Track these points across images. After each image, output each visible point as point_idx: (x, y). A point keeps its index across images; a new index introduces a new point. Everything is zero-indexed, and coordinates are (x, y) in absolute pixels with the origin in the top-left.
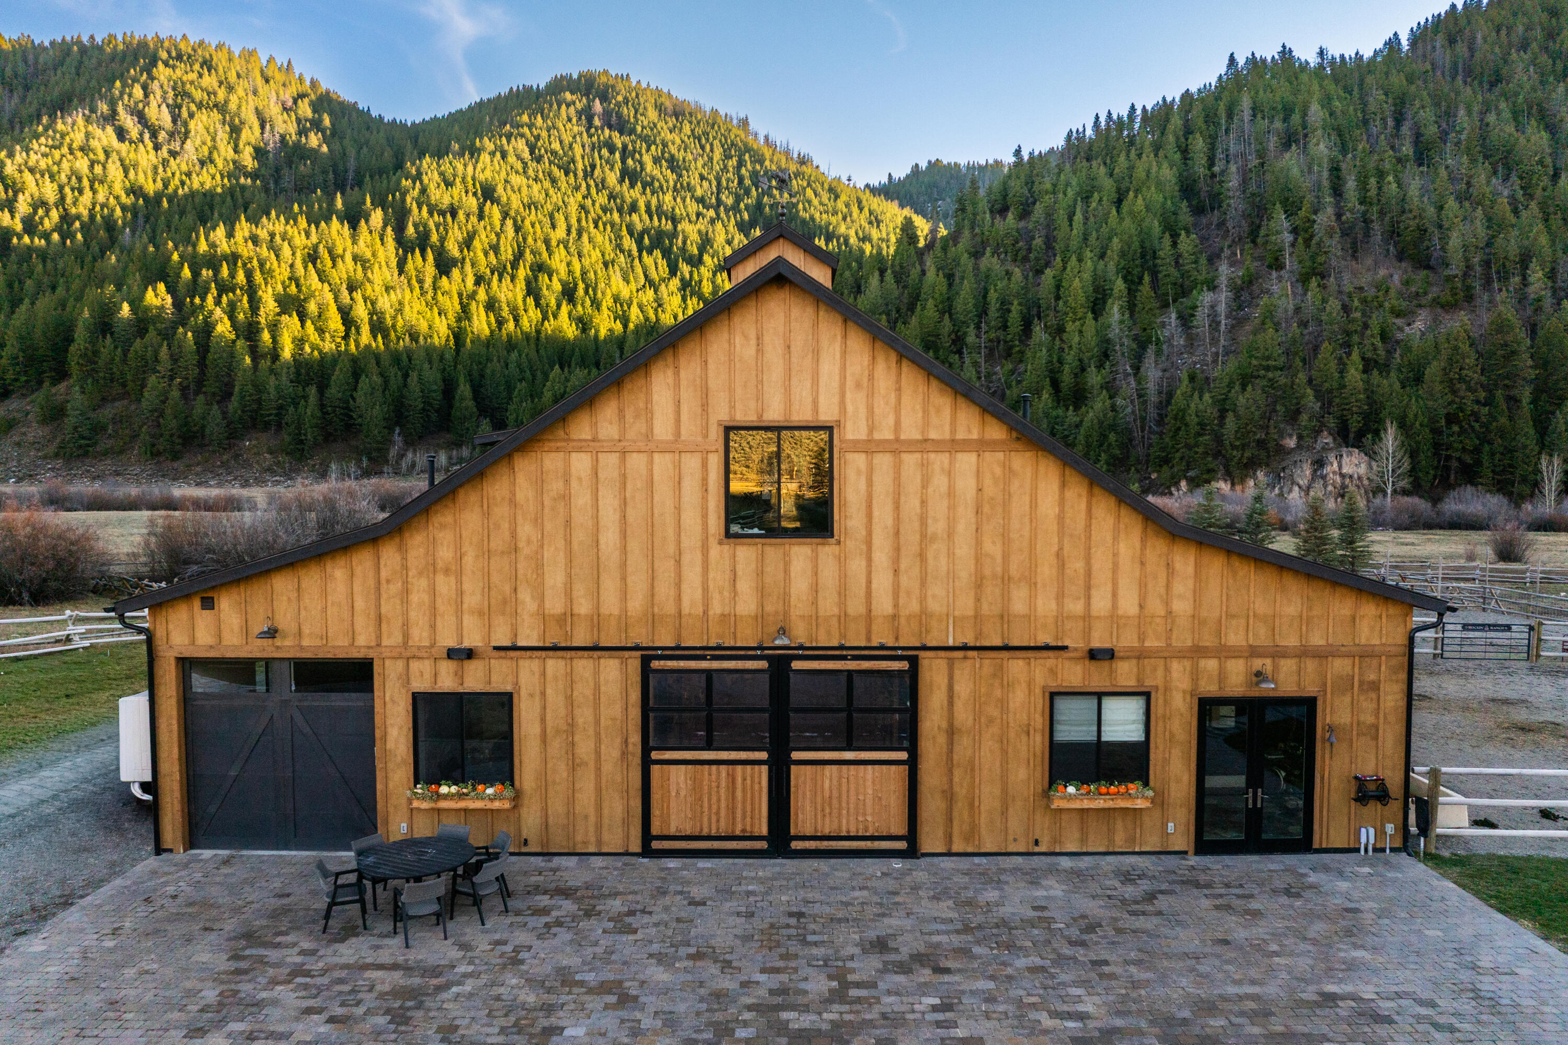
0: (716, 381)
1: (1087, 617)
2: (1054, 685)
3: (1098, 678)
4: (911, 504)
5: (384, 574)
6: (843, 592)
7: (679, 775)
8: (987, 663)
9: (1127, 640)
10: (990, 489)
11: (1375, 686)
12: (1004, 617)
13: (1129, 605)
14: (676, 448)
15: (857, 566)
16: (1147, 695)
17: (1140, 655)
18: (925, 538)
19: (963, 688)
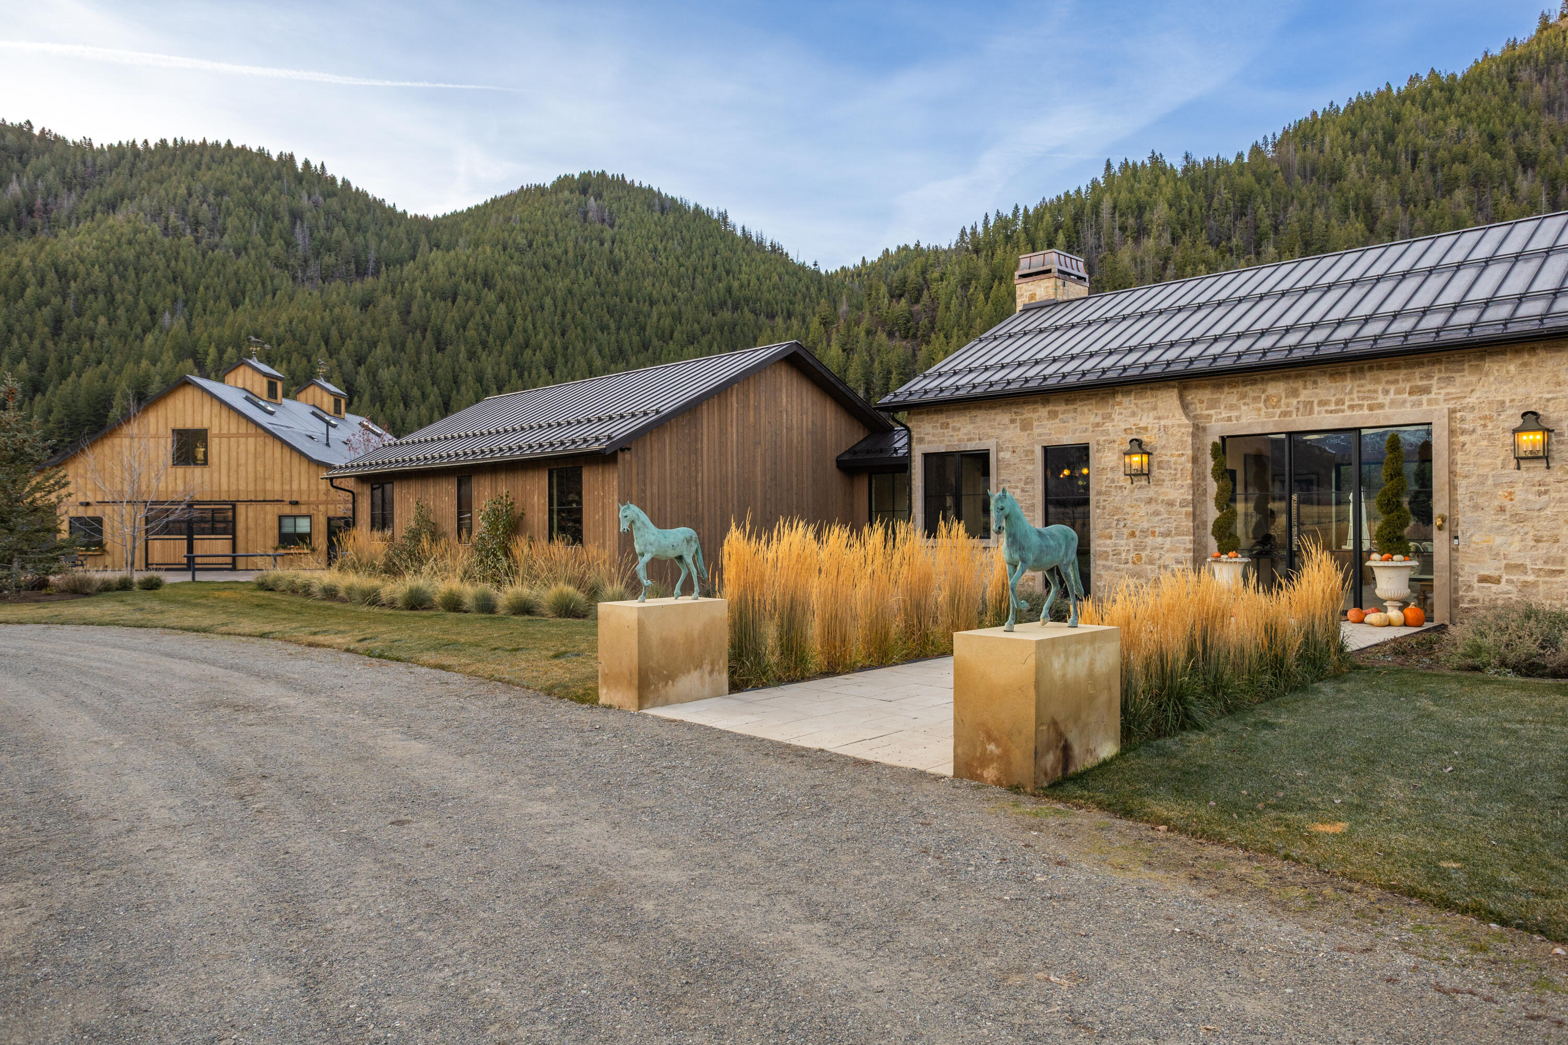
0: (170, 415)
1: (291, 491)
2: (281, 513)
3: (295, 511)
4: (234, 454)
6: (211, 482)
7: (157, 543)
8: (259, 506)
9: (304, 498)
10: (259, 449)
12: (265, 491)
13: (304, 486)
14: (157, 436)
15: (216, 475)
16: (310, 516)
17: (308, 504)
18: (238, 465)
19: (251, 514)
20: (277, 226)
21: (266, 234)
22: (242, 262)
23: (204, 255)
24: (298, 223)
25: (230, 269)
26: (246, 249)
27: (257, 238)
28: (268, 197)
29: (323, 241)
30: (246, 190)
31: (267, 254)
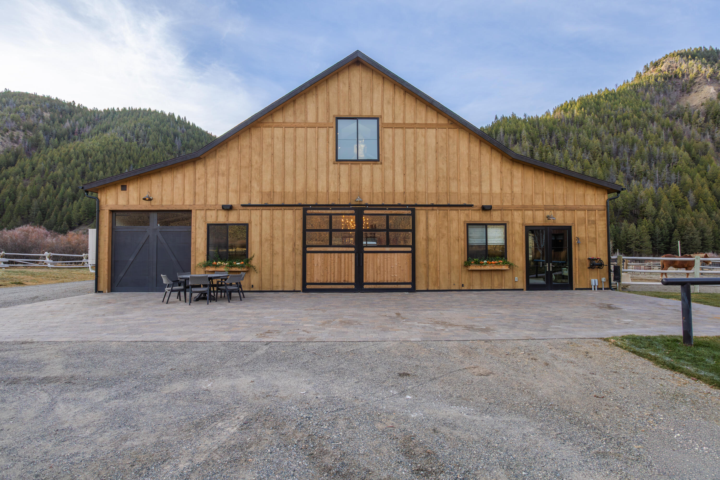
0: (333, 100)
1: (480, 194)
2: (468, 220)
3: (485, 217)
4: (410, 149)
5: (197, 176)
6: (383, 183)
7: (318, 258)
8: (441, 212)
9: (496, 203)
10: (441, 144)
11: (594, 222)
12: (448, 193)
13: (496, 189)
14: (316, 126)
15: (389, 173)
16: (505, 225)
17: (501, 209)
18: (416, 162)
19: (432, 222)
20: (168, 139)
21: (165, 142)
22: (155, 151)
23: (141, 149)
24: (177, 138)
25: (151, 154)
26: (157, 147)
27: (161, 143)
28: (165, 128)
29: (186, 145)
30: (157, 125)
31: (165, 149)
